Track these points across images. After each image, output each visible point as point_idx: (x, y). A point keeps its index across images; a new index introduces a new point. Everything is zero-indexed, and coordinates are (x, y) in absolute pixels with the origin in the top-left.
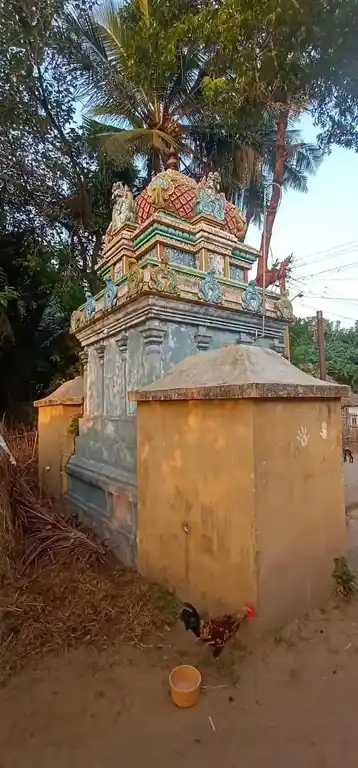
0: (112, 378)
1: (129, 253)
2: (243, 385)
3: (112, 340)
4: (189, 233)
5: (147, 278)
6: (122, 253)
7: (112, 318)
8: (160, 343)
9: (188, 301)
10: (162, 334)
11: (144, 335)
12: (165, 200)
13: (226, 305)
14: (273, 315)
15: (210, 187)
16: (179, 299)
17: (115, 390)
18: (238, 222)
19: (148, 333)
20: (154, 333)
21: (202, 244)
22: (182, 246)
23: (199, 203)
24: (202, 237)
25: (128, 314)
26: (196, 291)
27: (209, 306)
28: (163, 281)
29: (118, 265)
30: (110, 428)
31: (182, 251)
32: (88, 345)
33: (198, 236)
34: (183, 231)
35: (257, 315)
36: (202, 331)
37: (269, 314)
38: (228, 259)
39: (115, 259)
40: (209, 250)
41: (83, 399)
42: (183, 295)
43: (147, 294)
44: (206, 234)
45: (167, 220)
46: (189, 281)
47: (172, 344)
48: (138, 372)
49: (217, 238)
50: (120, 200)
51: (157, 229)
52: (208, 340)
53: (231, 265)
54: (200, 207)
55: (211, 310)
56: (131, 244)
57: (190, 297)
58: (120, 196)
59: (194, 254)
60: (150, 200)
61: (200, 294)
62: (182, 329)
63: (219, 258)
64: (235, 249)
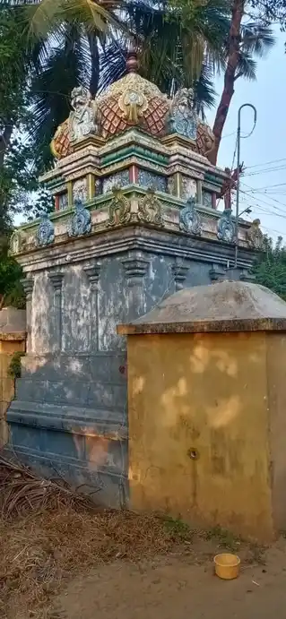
0: (76, 310)
1: (94, 171)
2: (258, 320)
3: (77, 269)
4: (163, 154)
5: (135, 208)
6: (88, 170)
7: (79, 245)
8: (142, 275)
9: (170, 232)
10: (145, 266)
11: (127, 266)
12: (139, 117)
13: (204, 236)
14: (245, 246)
15: (183, 104)
16: (162, 230)
17: (81, 323)
18: (206, 141)
19: (132, 265)
20: (139, 265)
21: (177, 168)
22: (156, 168)
23: (172, 121)
24: (178, 160)
25: (103, 242)
26: (177, 221)
27: (189, 236)
28: (150, 211)
29: (79, 184)
30: (76, 366)
31: (154, 173)
32: (34, 272)
33: (173, 158)
34: (159, 153)
35: (231, 246)
36: (180, 262)
37: (241, 244)
38: (201, 184)
39: (76, 176)
40: (183, 175)
41: (26, 334)
42: (167, 226)
43: (135, 225)
44: (182, 158)
45: (145, 141)
46: (170, 211)
47: (152, 275)
48: (115, 304)
49: (193, 162)
50: (82, 107)
51: (133, 151)
52: (184, 271)
53: (204, 189)
54: (174, 125)
55: (189, 240)
56: (98, 161)
57: (172, 227)
58: (81, 104)
59: (166, 177)
60: (122, 115)
61: (181, 225)
62: (162, 260)
63: (192, 181)
64: (209, 172)
